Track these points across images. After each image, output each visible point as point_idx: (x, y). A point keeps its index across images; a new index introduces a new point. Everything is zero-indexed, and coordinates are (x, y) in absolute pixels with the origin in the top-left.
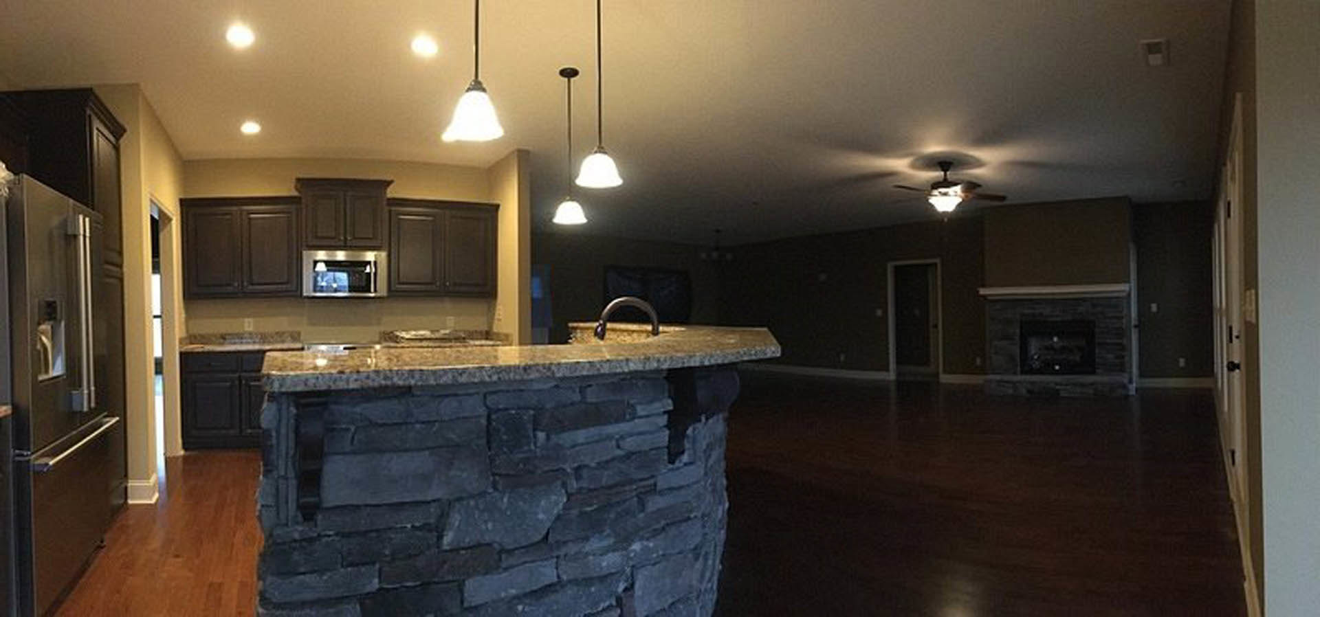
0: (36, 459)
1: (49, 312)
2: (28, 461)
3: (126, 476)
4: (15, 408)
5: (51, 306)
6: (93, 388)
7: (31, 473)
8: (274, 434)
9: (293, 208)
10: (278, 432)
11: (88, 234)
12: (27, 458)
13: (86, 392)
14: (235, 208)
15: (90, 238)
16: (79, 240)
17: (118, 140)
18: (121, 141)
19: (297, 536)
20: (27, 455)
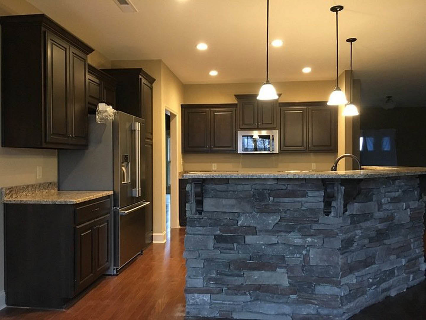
0: (121, 210)
1: (125, 159)
2: (119, 211)
3: (152, 230)
4: (114, 192)
5: (126, 156)
6: (140, 189)
7: (119, 216)
8: (190, 192)
9: (233, 109)
10: (191, 191)
11: (139, 129)
12: (118, 210)
13: (137, 189)
14: (208, 109)
15: (140, 131)
16: (136, 132)
17: (152, 84)
18: (153, 84)
19: (196, 217)
20: (118, 209)
